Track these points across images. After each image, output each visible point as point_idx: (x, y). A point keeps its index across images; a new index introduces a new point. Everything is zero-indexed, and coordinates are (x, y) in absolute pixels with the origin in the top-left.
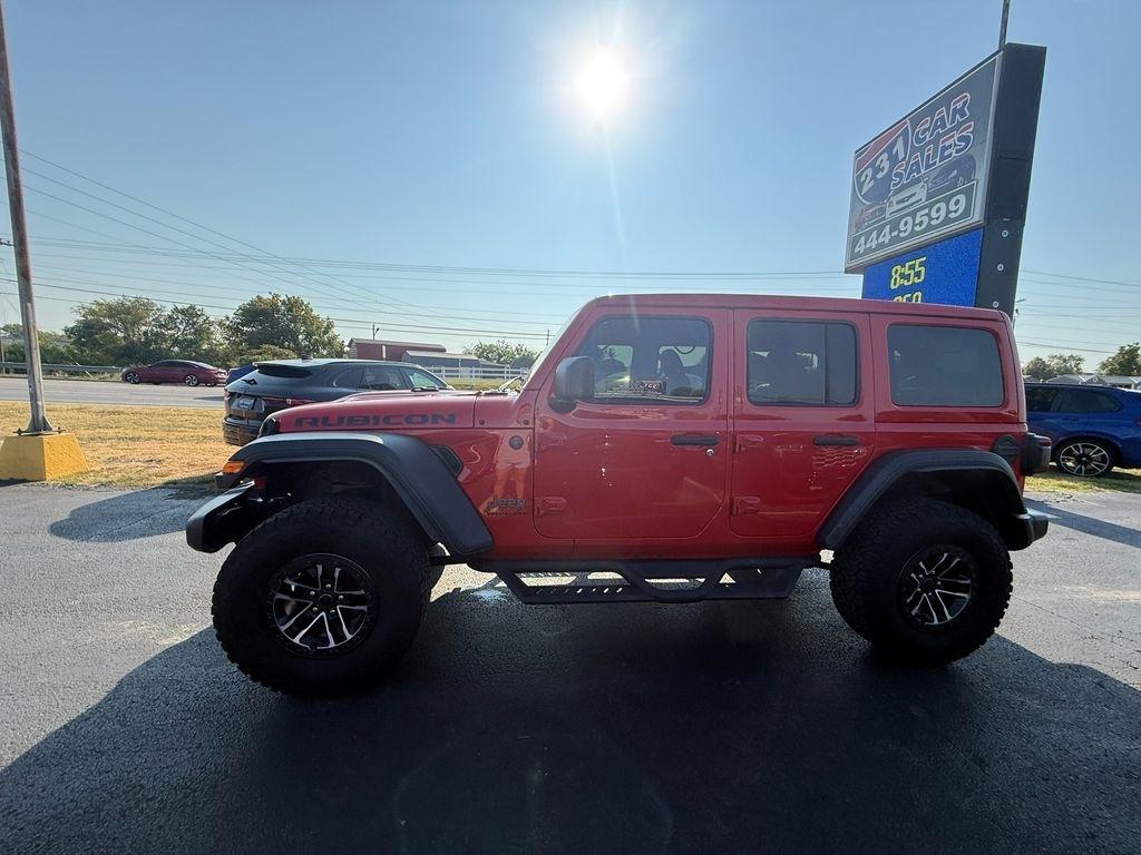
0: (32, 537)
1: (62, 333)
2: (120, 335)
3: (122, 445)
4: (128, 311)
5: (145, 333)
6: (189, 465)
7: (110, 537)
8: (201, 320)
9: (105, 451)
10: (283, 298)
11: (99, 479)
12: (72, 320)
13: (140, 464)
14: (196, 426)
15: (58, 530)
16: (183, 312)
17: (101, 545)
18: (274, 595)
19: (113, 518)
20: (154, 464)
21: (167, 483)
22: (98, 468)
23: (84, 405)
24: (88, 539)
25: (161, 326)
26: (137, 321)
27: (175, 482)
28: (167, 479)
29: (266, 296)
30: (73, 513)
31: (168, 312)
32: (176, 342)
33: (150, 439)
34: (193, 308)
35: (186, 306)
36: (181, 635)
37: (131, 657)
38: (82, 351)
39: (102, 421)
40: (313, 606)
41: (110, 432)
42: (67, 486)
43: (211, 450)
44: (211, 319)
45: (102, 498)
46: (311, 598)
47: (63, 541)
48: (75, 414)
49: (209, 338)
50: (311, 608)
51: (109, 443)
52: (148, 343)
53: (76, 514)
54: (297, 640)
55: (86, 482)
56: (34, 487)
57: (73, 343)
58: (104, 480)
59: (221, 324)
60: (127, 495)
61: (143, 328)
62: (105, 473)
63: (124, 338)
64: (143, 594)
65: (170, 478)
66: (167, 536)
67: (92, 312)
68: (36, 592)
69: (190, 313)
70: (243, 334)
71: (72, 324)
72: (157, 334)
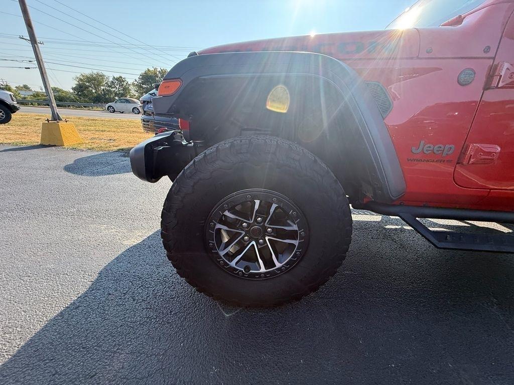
0: (56, 172)
1: (72, 91)
2: (94, 91)
3: (97, 133)
4: (95, 79)
5: (103, 90)
6: (128, 142)
7: (93, 174)
8: (125, 84)
9: (90, 135)
10: (159, 69)
11: (88, 146)
12: (74, 84)
13: (105, 141)
14: (128, 126)
15: (68, 169)
16: (117, 79)
17: (88, 178)
18: (215, 225)
19: (94, 164)
20: (112, 141)
21: (119, 150)
22: (87, 142)
23: (81, 116)
24: (82, 174)
25: (109, 86)
26: (99, 84)
27: (122, 150)
28: (118, 148)
29: (152, 69)
30: (75, 161)
31: (111, 79)
32: (116, 94)
33: (109, 131)
34: (121, 77)
35: (118, 76)
36: (136, 238)
37: (107, 252)
38: (80, 99)
39: (88, 123)
40: (245, 236)
41: (92, 128)
42: (74, 149)
43: (137, 137)
44: (129, 83)
45: (89, 155)
46: (243, 229)
47: (70, 174)
48: (77, 120)
49: (129, 92)
50: (243, 237)
51: (92, 132)
52: (105, 94)
53: (77, 162)
54: (233, 264)
55: (82, 148)
56: (59, 148)
57: (76, 95)
58: (89, 147)
59: (133, 84)
60: (101, 154)
61: (102, 88)
62: (90, 144)
63: (96, 92)
64: (111, 207)
65: (120, 147)
66: (121, 175)
67: (81, 80)
68: (53, 202)
69: (120, 80)
70: (143, 88)
71: (74, 86)
72: (108, 91)
